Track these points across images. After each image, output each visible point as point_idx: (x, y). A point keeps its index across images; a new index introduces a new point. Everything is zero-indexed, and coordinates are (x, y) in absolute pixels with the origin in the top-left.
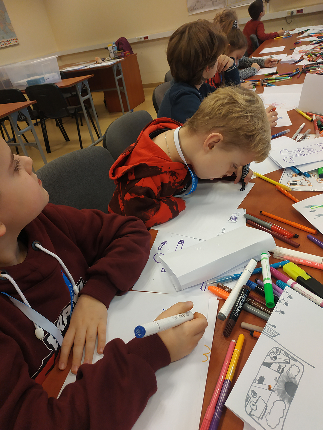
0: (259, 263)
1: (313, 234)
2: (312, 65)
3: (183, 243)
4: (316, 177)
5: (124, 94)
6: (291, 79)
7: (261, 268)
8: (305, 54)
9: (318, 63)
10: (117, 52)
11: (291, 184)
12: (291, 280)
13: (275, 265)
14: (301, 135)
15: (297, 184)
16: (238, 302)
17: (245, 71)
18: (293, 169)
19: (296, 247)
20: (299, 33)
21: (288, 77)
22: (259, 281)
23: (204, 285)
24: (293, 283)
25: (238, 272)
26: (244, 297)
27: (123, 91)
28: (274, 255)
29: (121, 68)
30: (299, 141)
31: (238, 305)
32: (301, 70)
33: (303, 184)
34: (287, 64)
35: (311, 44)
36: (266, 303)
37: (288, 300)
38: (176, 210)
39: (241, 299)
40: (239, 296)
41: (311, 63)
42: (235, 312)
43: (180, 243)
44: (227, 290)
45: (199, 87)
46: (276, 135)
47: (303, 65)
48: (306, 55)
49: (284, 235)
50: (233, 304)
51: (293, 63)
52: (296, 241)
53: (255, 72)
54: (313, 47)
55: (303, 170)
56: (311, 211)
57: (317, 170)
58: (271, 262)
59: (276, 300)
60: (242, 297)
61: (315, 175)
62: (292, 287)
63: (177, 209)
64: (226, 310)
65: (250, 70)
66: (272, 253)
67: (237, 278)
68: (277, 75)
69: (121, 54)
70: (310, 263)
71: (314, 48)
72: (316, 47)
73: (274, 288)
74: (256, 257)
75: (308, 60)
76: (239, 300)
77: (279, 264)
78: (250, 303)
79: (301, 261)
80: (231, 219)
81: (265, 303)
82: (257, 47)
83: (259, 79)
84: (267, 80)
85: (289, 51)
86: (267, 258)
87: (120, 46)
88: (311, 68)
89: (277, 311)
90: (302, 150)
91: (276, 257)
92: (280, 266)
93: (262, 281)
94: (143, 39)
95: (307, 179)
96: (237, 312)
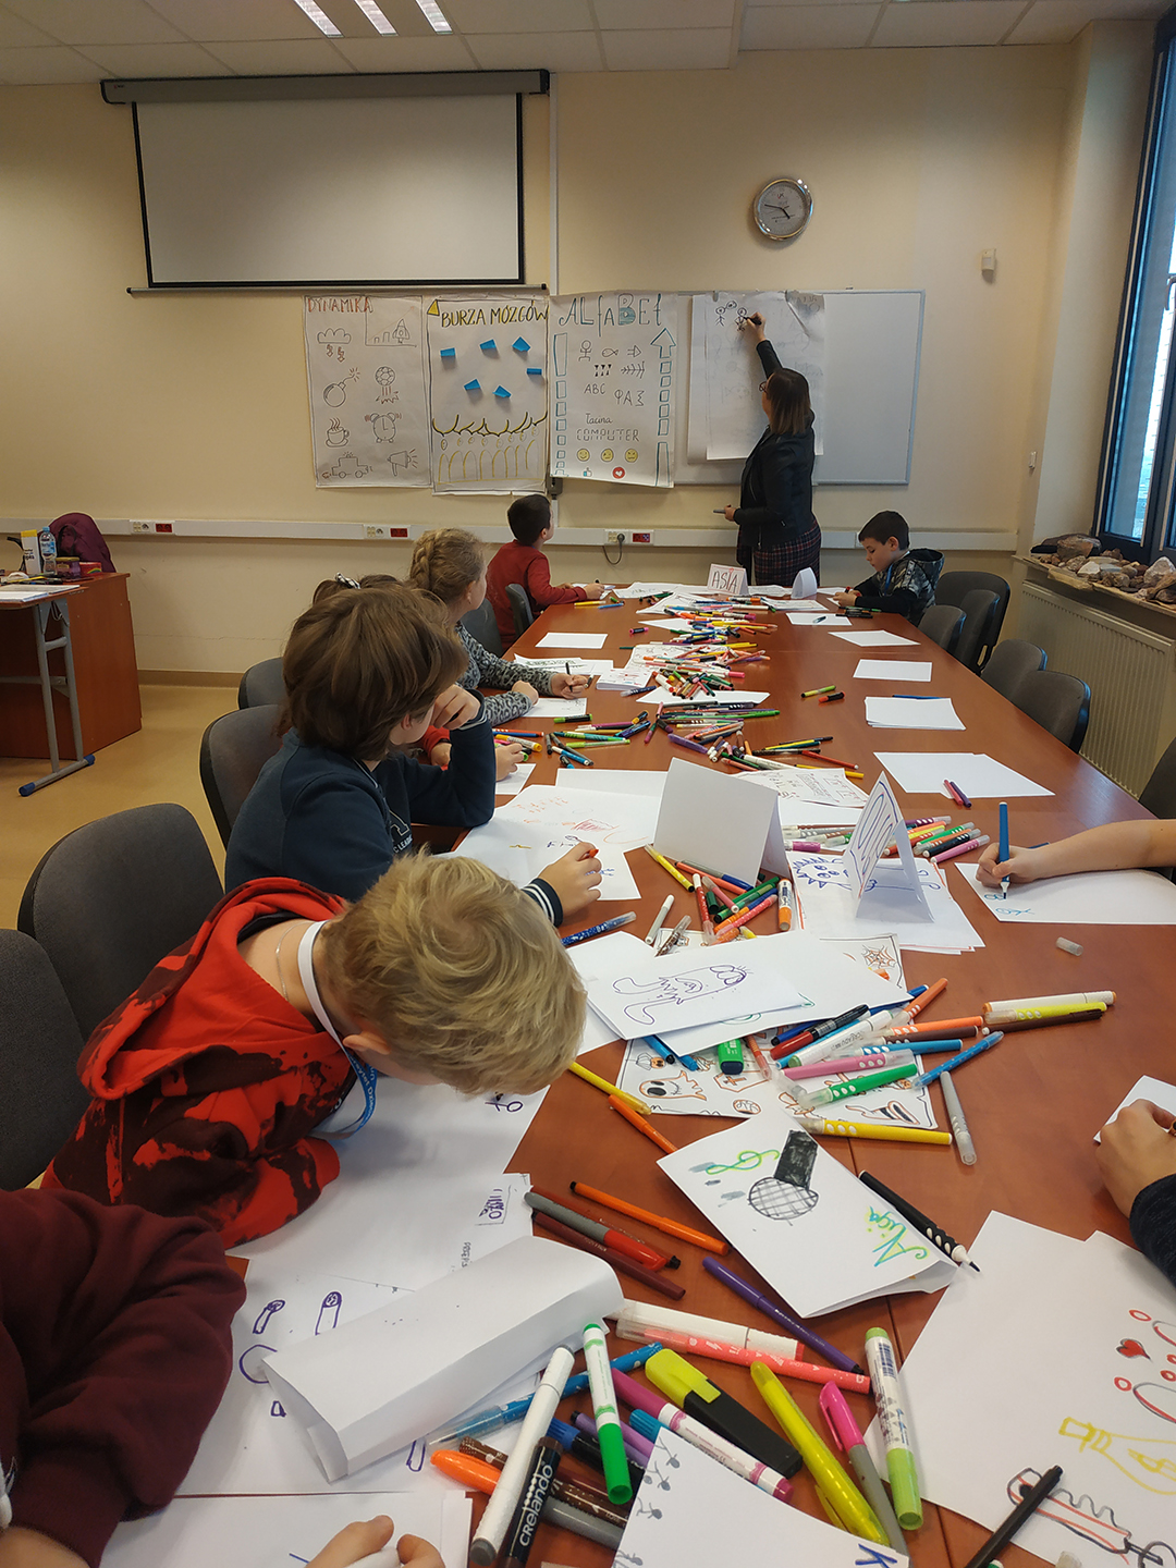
0: (580, 1355)
1: (719, 1255)
2: (680, 709)
3: (339, 1302)
4: (715, 1069)
5: (67, 701)
6: (627, 744)
7: (584, 1373)
8: (661, 670)
9: (696, 705)
10: (54, 558)
11: (649, 1091)
12: (669, 1405)
13: (623, 1360)
14: (667, 933)
15: (665, 1093)
16: (530, 1495)
17: (498, 704)
18: (653, 1041)
19: (674, 1299)
20: (641, 600)
21: (621, 736)
22: (581, 1419)
23: (418, 1450)
24: (677, 1417)
25: (521, 1396)
26: (545, 1478)
27: (63, 692)
28: (619, 1327)
29: (65, 615)
30: (662, 953)
31: (529, 1506)
32: (653, 721)
33: (683, 1092)
34: (613, 693)
35: (675, 643)
36: (609, 1490)
37: (667, 1471)
38: (309, 1186)
39: (537, 1486)
40: (530, 1477)
41: (679, 700)
42: (521, 1532)
43: (328, 1304)
44: (490, 1457)
45: (372, 766)
46: (598, 927)
47: (658, 705)
48: (663, 674)
49: (641, 1261)
50: (514, 1506)
51: (629, 692)
52: (673, 1279)
53: (525, 708)
54: (679, 651)
55: (681, 1047)
56: (708, 1183)
57: (715, 1050)
58: (612, 1354)
59: (636, 1475)
60: (538, 1479)
61: (711, 1063)
62: (673, 1429)
63: (313, 1180)
64: (493, 1529)
65: (512, 701)
66: (611, 1322)
67: (519, 1412)
68: (589, 728)
69: (71, 566)
70: (715, 1347)
71: (683, 657)
72: (690, 653)
73: (627, 1440)
74: (569, 1339)
75: (671, 690)
76: (532, 1488)
77: (633, 1357)
78: (561, 1497)
79: (693, 1343)
80: (486, 1211)
81: (605, 1490)
82: (527, 625)
83: (538, 733)
84: (561, 736)
85: (618, 653)
86: (600, 1342)
87: (68, 541)
88: (679, 717)
89: (641, 1511)
90: (672, 982)
91: (625, 1335)
92: (638, 1363)
93: (592, 1417)
94: (153, 530)
95: (692, 1075)
96: (527, 1530)
